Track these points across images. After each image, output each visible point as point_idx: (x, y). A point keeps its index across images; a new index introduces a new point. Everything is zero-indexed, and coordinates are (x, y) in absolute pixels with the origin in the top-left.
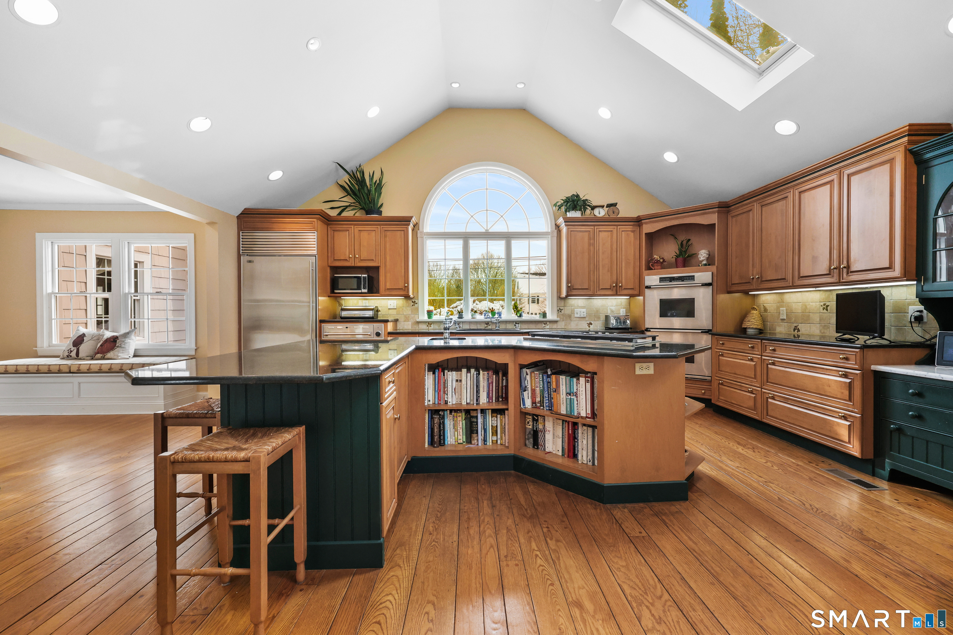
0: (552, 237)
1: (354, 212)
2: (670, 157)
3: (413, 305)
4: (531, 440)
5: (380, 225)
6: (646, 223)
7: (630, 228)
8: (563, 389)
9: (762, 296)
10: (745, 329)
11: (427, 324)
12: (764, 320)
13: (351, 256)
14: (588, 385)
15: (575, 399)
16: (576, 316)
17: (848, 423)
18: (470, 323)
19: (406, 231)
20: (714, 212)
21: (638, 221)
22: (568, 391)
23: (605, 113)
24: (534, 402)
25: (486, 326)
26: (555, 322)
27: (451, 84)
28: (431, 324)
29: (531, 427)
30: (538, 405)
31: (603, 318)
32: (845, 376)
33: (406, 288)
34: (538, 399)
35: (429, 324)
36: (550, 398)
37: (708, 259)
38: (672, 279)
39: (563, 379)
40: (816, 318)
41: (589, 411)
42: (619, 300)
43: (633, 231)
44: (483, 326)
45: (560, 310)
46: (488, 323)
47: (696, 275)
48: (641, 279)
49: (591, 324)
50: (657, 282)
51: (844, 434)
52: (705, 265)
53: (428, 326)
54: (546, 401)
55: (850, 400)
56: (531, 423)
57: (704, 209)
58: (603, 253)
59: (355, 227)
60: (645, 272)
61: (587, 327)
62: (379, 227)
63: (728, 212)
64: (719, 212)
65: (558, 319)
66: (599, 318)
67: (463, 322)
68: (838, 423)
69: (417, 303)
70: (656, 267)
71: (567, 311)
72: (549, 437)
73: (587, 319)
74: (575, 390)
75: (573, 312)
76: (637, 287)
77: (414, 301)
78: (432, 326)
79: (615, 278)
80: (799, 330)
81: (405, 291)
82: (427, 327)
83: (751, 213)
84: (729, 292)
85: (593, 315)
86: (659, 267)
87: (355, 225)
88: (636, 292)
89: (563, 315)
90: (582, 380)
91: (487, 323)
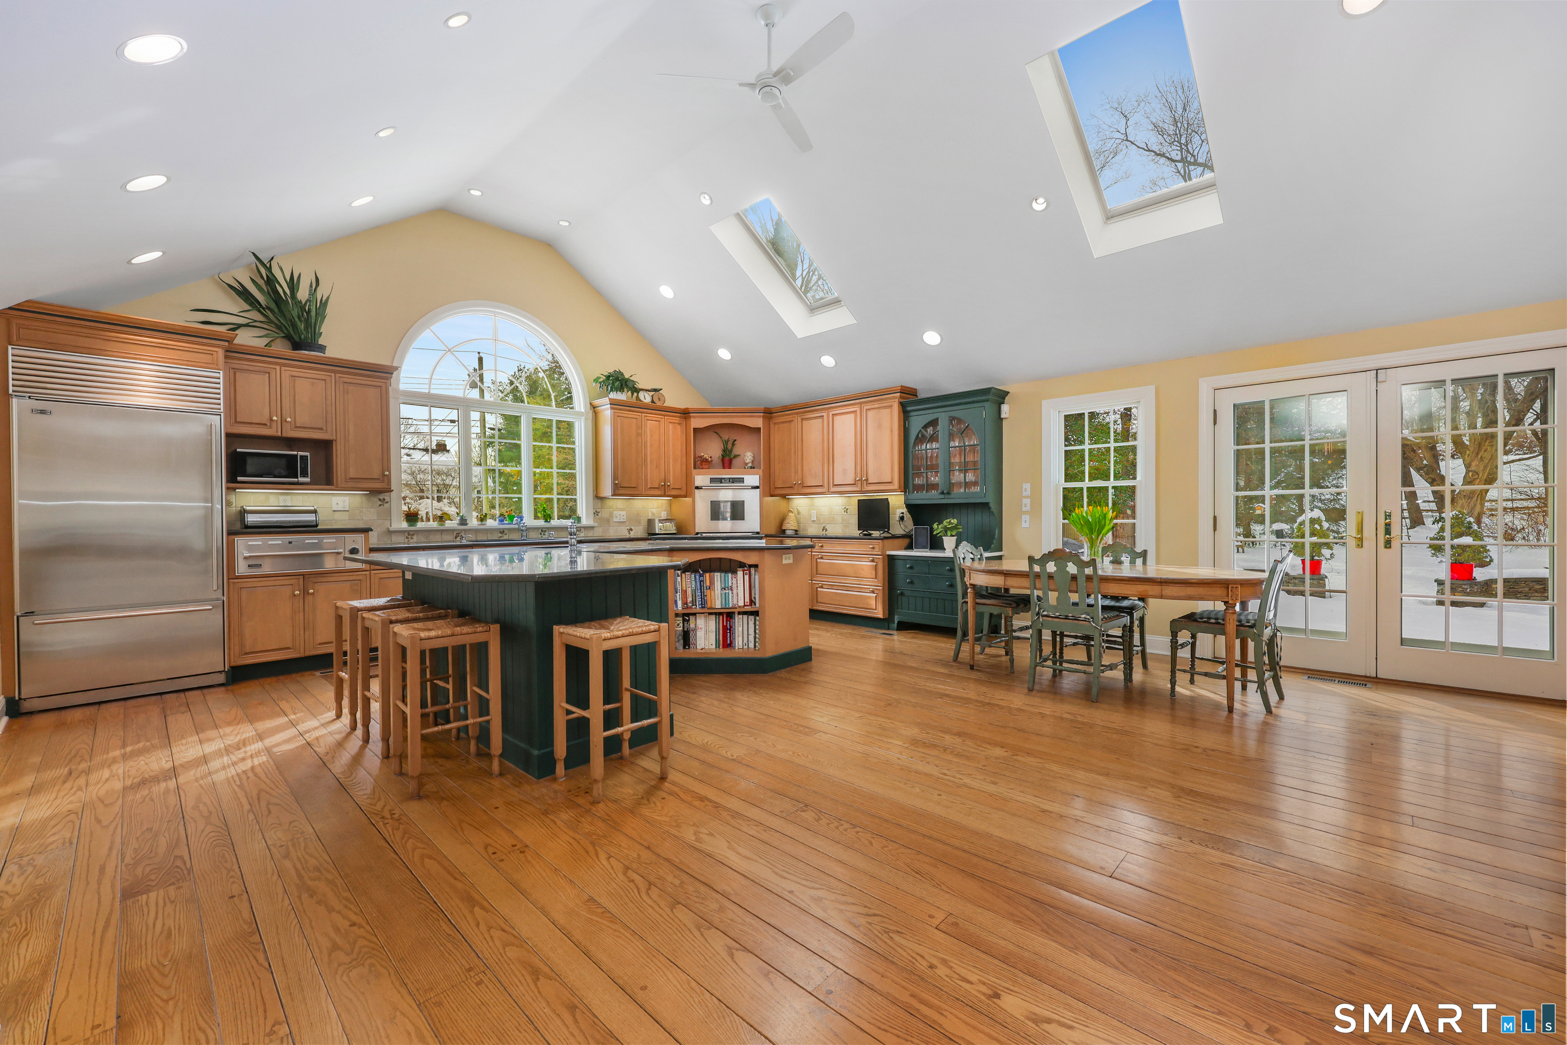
0: (586, 419)
1: (265, 341)
2: (724, 354)
3: (380, 505)
4: (682, 642)
5: (335, 372)
6: (694, 417)
7: (677, 420)
8: (718, 585)
9: (795, 500)
10: (784, 530)
11: (406, 534)
12: (798, 522)
13: (275, 418)
14: (747, 577)
15: (730, 592)
16: (615, 520)
17: (875, 595)
18: (476, 531)
19: (384, 389)
20: (759, 417)
21: (685, 414)
22: (723, 586)
23: (667, 292)
24: (685, 603)
25: (500, 535)
26: (592, 527)
27: (469, 190)
28: (413, 535)
29: (681, 629)
30: (691, 605)
31: (644, 523)
32: (873, 561)
33: (386, 479)
34: (690, 599)
35: (409, 534)
36: (703, 597)
37: (753, 462)
38: (720, 480)
39: (717, 576)
40: (839, 519)
41: (747, 600)
42: (660, 501)
43: (679, 424)
44: (496, 536)
45: (596, 513)
46: (504, 532)
47: (746, 477)
48: (689, 479)
49: (631, 530)
50: (707, 482)
51: (873, 603)
52: (751, 468)
53: (407, 538)
54: (698, 599)
55: (876, 578)
56: (681, 625)
57: (751, 412)
58: (651, 446)
59: (283, 368)
60: (694, 471)
61: (627, 534)
62: (333, 375)
63: (771, 418)
64: (763, 417)
65: (596, 524)
66: (639, 522)
67: (465, 530)
68: (869, 597)
69: (387, 502)
70: (704, 466)
71: (604, 514)
72: (700, 634)
73: (627, 524)
74: (730, 585)
75: (611, 515)
76: (684, 486)
77: (382, 498)
78: (415, 537)
79: (663, 476)
80: (826, 530)
81: (383, 482)
82: (406, 540)
83: (793, 423)
84: (772, 496)
85: (634, 519)
86: (707, 467)
87: (281, 365)
88: (683, 493)
89: (600, 519)
90: (740, 573)
91: (502, 532)
